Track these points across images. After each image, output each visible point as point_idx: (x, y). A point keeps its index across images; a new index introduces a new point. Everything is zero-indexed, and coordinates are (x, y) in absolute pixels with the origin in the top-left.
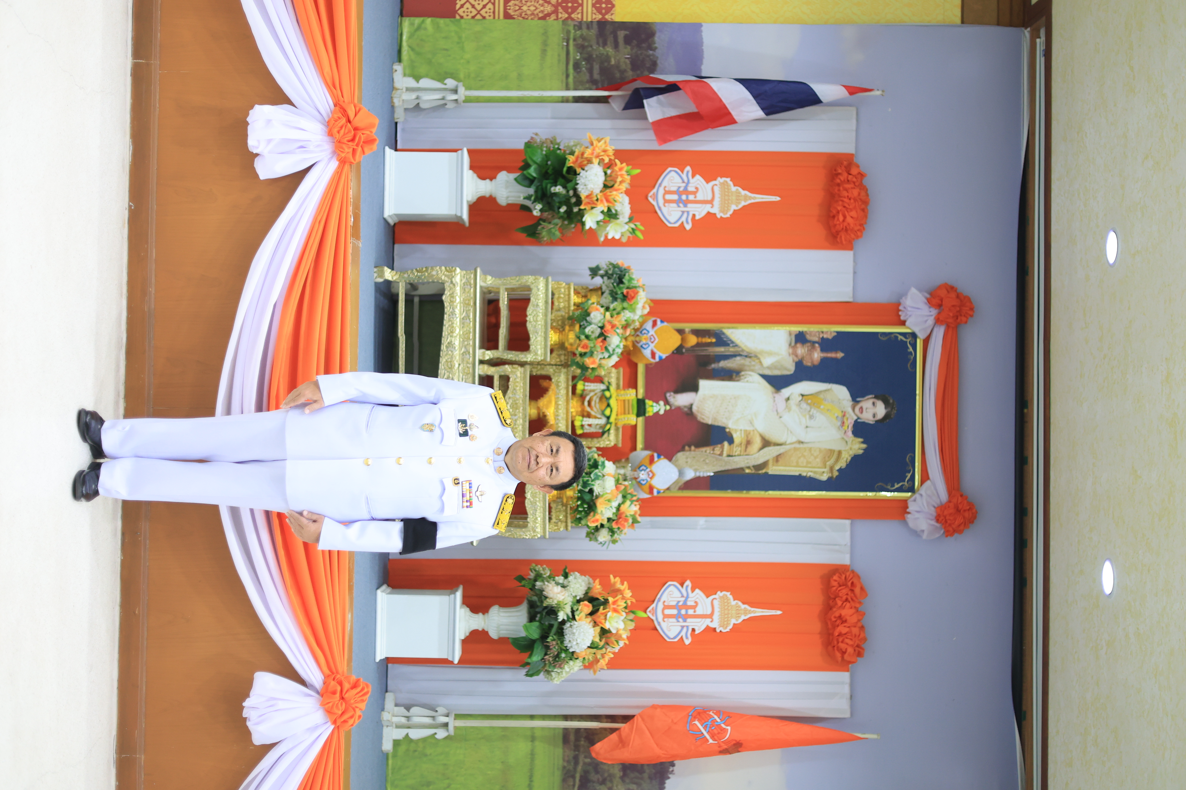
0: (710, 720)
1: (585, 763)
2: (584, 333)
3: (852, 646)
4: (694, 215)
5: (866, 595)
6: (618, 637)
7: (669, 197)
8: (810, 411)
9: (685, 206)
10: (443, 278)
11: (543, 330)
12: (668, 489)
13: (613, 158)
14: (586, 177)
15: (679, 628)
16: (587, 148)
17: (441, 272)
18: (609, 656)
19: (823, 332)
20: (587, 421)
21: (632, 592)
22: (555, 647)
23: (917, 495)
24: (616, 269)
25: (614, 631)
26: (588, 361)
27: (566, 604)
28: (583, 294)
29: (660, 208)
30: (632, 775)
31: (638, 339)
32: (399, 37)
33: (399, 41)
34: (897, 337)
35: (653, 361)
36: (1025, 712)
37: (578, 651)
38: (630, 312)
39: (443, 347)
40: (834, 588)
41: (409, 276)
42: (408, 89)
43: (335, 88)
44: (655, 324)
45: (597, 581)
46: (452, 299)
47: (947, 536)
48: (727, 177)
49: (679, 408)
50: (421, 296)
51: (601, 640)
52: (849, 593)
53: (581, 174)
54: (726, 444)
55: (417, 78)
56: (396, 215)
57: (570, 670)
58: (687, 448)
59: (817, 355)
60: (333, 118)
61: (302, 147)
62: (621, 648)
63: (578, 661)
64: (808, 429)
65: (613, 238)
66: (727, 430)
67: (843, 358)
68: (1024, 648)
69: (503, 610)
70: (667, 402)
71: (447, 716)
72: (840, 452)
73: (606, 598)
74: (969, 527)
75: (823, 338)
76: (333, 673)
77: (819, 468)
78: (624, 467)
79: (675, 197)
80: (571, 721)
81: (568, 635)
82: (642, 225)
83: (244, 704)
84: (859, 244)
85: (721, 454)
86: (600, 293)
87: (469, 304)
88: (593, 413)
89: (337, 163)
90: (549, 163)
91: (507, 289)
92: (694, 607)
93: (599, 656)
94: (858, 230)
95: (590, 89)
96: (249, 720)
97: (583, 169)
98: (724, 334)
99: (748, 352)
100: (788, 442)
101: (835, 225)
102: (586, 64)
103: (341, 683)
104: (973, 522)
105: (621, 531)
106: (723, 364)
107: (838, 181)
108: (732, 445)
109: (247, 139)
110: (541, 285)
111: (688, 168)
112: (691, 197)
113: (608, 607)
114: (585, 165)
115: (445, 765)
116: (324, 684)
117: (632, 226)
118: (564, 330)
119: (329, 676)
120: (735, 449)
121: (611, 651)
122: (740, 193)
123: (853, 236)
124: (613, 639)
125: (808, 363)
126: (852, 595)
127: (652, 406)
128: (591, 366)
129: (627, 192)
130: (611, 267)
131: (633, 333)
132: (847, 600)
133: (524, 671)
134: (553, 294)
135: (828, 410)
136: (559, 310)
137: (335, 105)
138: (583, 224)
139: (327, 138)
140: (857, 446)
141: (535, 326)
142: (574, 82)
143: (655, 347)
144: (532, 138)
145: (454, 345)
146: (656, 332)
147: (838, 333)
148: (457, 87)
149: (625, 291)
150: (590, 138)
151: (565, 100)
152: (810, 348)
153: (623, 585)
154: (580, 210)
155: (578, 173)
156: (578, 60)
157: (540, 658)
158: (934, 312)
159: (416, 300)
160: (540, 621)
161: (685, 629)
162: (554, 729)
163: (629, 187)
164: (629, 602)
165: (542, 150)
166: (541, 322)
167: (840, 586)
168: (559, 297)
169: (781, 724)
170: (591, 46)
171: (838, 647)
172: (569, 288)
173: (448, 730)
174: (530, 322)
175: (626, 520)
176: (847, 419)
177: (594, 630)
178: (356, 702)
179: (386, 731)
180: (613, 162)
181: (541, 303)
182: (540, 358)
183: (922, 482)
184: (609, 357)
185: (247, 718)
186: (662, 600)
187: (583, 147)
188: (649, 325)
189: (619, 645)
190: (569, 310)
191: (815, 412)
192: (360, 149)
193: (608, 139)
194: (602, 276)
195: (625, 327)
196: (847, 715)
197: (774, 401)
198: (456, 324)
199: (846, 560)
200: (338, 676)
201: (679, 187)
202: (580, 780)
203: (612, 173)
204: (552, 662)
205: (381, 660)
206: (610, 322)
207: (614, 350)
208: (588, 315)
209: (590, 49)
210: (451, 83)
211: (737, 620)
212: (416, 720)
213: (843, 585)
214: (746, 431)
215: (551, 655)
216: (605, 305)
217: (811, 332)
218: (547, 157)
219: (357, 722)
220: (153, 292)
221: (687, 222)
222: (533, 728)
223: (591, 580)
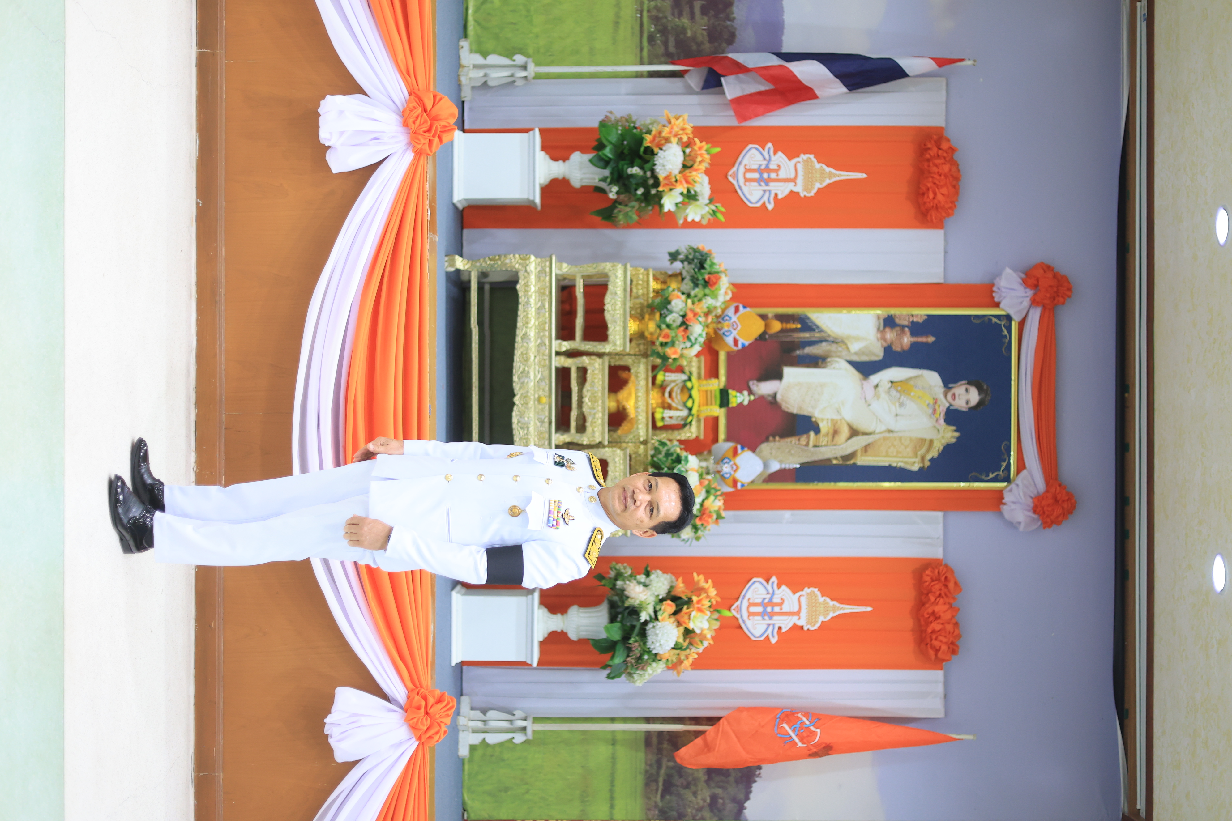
0: (799, 723)
1: (668, 767)
2: (665, 322)
3: (946, 643)
4: (776, 195)
5: (961, 590)
6: (702, 638)
7: (749, 175)
8: (900, 398)
9: (767, 185)
10: (517, 266)
11: (622, 319)
12: (753, 482)
13: (691, 136)
14: (664, 158)
15: (765, 627)
16: (664, 126)
17: (515, 259)
18: (692, 656)
19: (912, 316)
20: (668, 413)
21: (717, 590)
22: (637, 649)
23: (1013, 486)
24: (697, 254)
25: (698, 631)
26: (669, 351)
27: (648, 604)
28: (662, 280)
29: (740, 188)
30: (717, 778)
31: (719, 326)
32: (465, 11)
33: (465, 16)
34: (990, 320)
35: (735, 348)
36: (1127, 711)
37: (661, 652)
38: (712, 298)
39: (518, 339)
40: (927, 583)
41: (481, 264)
42: (476, 67)
43: (409, 76)
44: (737, 310)
45: (680, 579)
46: (526, 288)
47: (1044, 528)
48: (810, 154)
49: (762, 398)
50: (491, 284)
51: (684, 641)
52: (943, 588)
53: (659, 155)
54: (812, 434)
55: (485, 55)
56: (466, 200)
57: (653, 672)
58: (771, 438)
59: (907, 340)
60: (408, 108)
61: (376, 139)
62: (705, 648)
63: (661, 663)
64: (898, 418)
65: (693, 221)
66: (813, 420)
67: (934, 342)
68: (1126, 643)
69: (582, 610)
70: (751, 392)
71: (525, 720)
72: (931, 442)
73: (689, 596)
74: (1067, 518)
75: (913, 322)
76: (417, 688)
77: (910, 457)
78: (706, 460)
79: (756, 176)
80: (654, 723)
81: (651, 637)
82: (723, 206)
83: (326, 720)
84: (950, 222)
85: (807, 445)
86: (680, 278)
87: (544, 294)
88: (674, 405)
89: (413, 154)
90: (625, 143)
91: (583, 277)
92: (780, 604)
93: (683, 657)
94: (951, 208)
95: (666, 63)
96: (331, 737)
97: (661, 149)
98: (808, 318)
99: (833, 338)
100: (877, 431)
101: (925, 203)
102: (661, 36)
103: (425, 698)
104: (1071, 513)
105: (705, 528)
106: (808, 350)
107: (928, 156)
108: (818, 436)
109: (318, 132)
110: (620, 272)
111: (770, 145)
112: (773, 176)
113: (692, 606)
114: (663, 145)
115: (523, 770)
116: (408, 698)
117: (713, 207)
118: (643, 318)
119: (412, 690)
120: (821, 440)
121: (695, 651)
122: (824, 170)
123: (944, 214)
124: (697, 639)
125: (897, 348)
126: (946, 590)
127: (736, 397)
128: (673, 356)
129: (707, 172)
130: (691, 251)
131: (715, 320)
132: (940, 595)
133: (606, 672)
134: (631, 281)
135: (919, 397)
136: (637, 297)
137: (410, 94)
138: (661, 206)
139: (401, 129)
140: (949, 435)
141: (613, 316)
142: (649, 56)
143: (738, 334)
144: (607, 117)
145: (529, 337)
146: (738, 318)
147: (929, 316)
148: (526, 63)
149: (706, 277)
150: (668, 117)
151: (639, 75)
152: (899, 332)
153: (707, 582)
154: (658, 191)
155: (655, 152)
156: (652, 32)
157: (622, 660)
158: (1030, 293)
159: (487, 287)
160: (621, 622)
161: (771, 628)
162: (636, 732)
163: (708, 166)
164: (714, 603)
165: (617, 129)
166: (619, 312)
167: (933, 581)
168: (638, 284)
169: (874, 725)
170: (666, 18)
171: (931, 645)
172: (648, 275)
173: (526, 734)
174: (608, 311)
175: (710, 516)
176: (939, 406)
177: (678, 631)
178: (441, 717)
179: (462, 736)
180: (692, 141)
181: (620, 291)
182: (619, 349)
183: (1019, 471)
184: (691, 346)
185: (328, 735)
186: (747, 597)
187: (660, 125)
188: (731, 311)
189: (703, 646)
190: (648, 297)
191: (905, 399)
192: (436, 140)
193: (686, 116)
194: (682, 261)
195: (707, 314)
196: (941, 714)
197: (862, 388)
198: (531, 314)
199: (937, 553)
200: (422, 690)
201: (760, 165)
202: (664, 785)
203: (691, 152)
204: (635, 664)
205: (457, 664)
206: (692, 310)
207: (696, 339)
208: (669, 302)
209: (664, 21)
210: (519, 59)
211: (825, 617)
212: (493, 724)
213: (936, 580)
214: (832, 420)
215: (634, 657)
216: (686, 291)
217: (900, 317)
218: (622, 137)
219: (442, 737)
220: (223, 292)
221: (769, 202)
222: (613, 732)
223: (674, 578)
